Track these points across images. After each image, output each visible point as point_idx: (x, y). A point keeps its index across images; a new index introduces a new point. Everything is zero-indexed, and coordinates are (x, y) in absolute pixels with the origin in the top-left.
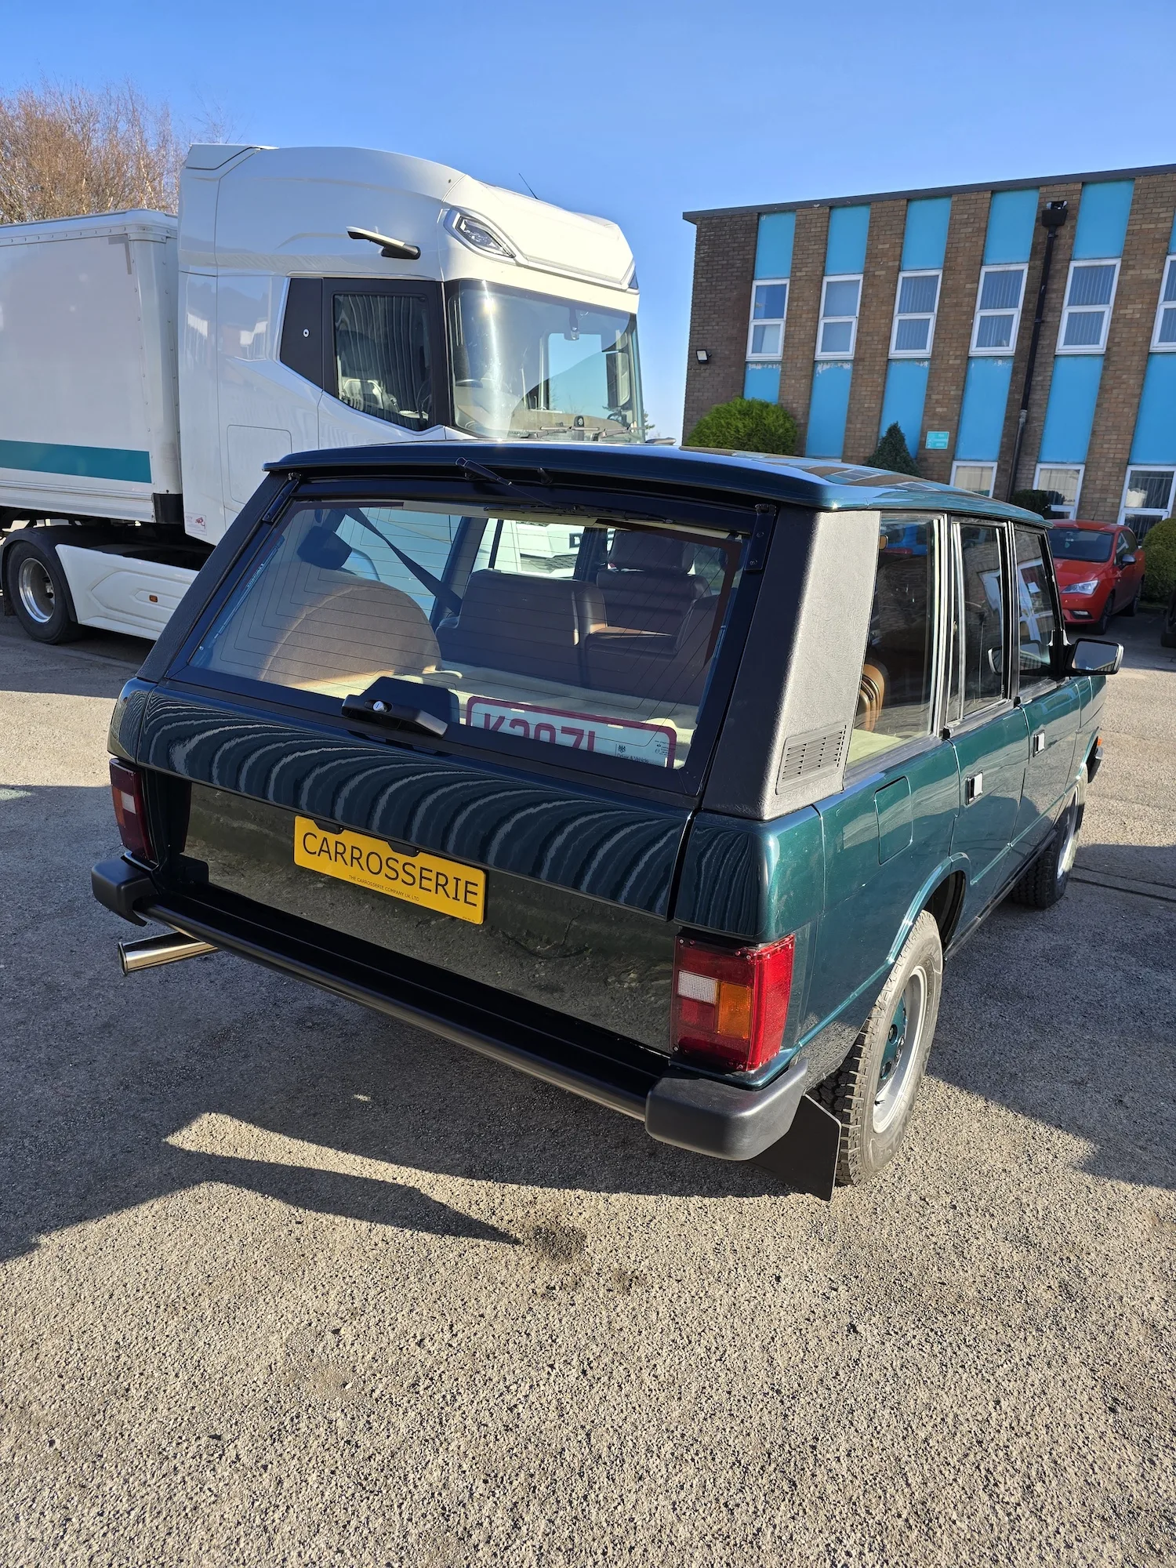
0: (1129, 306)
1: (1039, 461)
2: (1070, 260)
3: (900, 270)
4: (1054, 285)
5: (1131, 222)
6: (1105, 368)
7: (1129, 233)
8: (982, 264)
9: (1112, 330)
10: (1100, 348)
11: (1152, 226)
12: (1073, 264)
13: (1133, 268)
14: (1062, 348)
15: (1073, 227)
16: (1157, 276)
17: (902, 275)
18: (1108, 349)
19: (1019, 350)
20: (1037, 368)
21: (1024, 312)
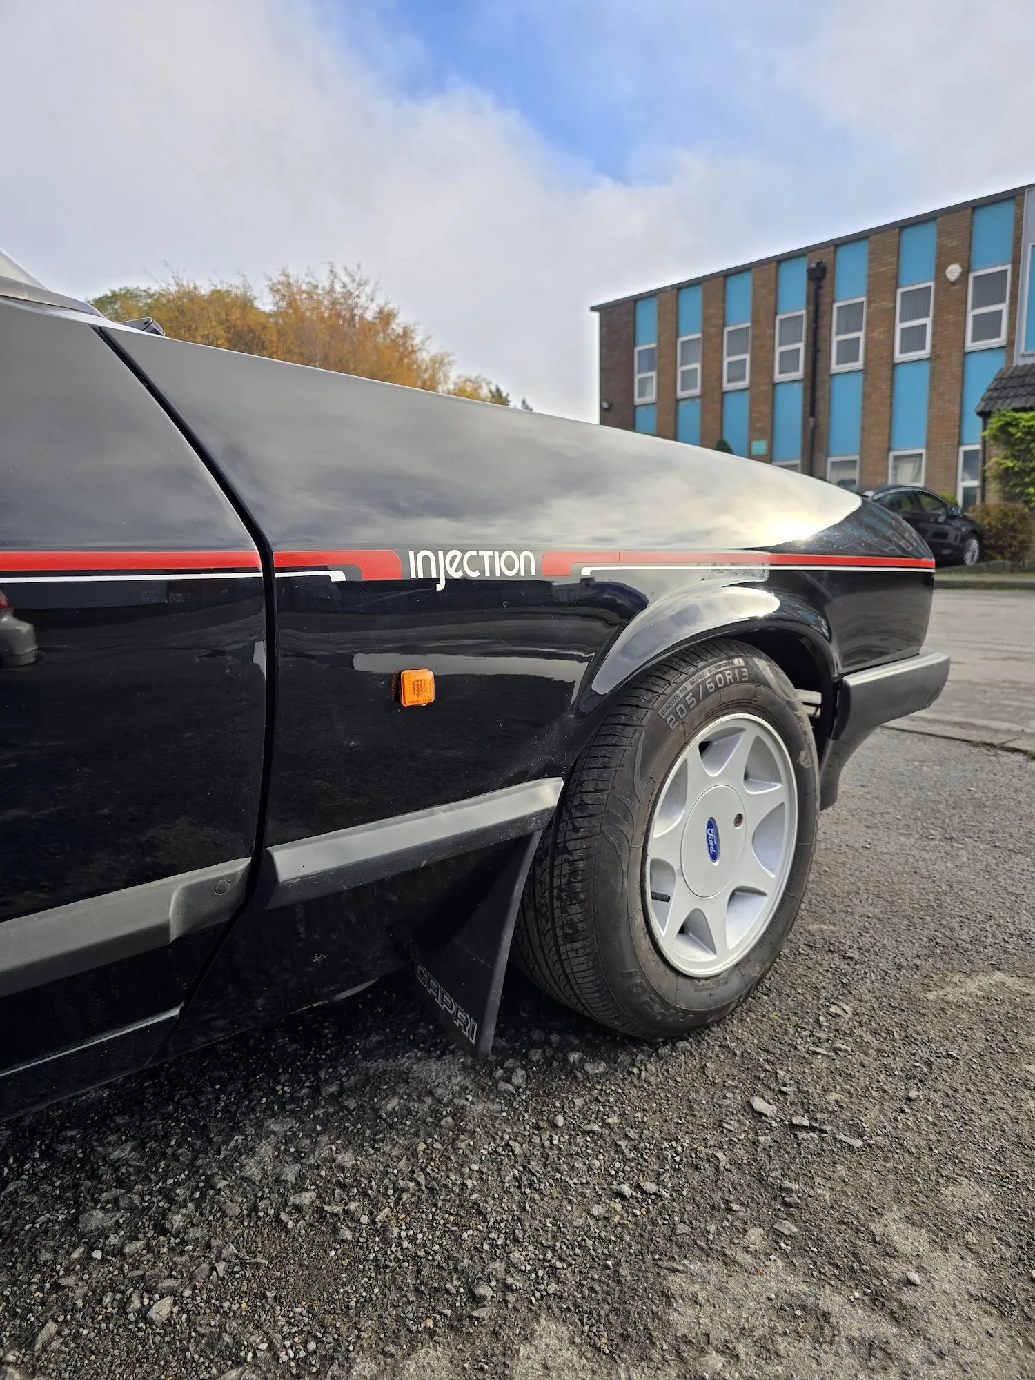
0: (876, 331)
1: (828, 455)
2: (833, 301)
3: (724, 326)
4: (824, 322)
5: (870, 268)
6: (865, 379)
7: (870, 276)
8: (776, 313)
9: (866, 350)
10: (860, 364)
11: (883, 269)
12: (836, 305)
13: (874, 301)
14: (835, 368)
15: (833, 278)
16: (892, 305)
17: (727, 329)
18: (865, 364)
19: (806, 373)
20: (818, 385)
21: (807, 345)
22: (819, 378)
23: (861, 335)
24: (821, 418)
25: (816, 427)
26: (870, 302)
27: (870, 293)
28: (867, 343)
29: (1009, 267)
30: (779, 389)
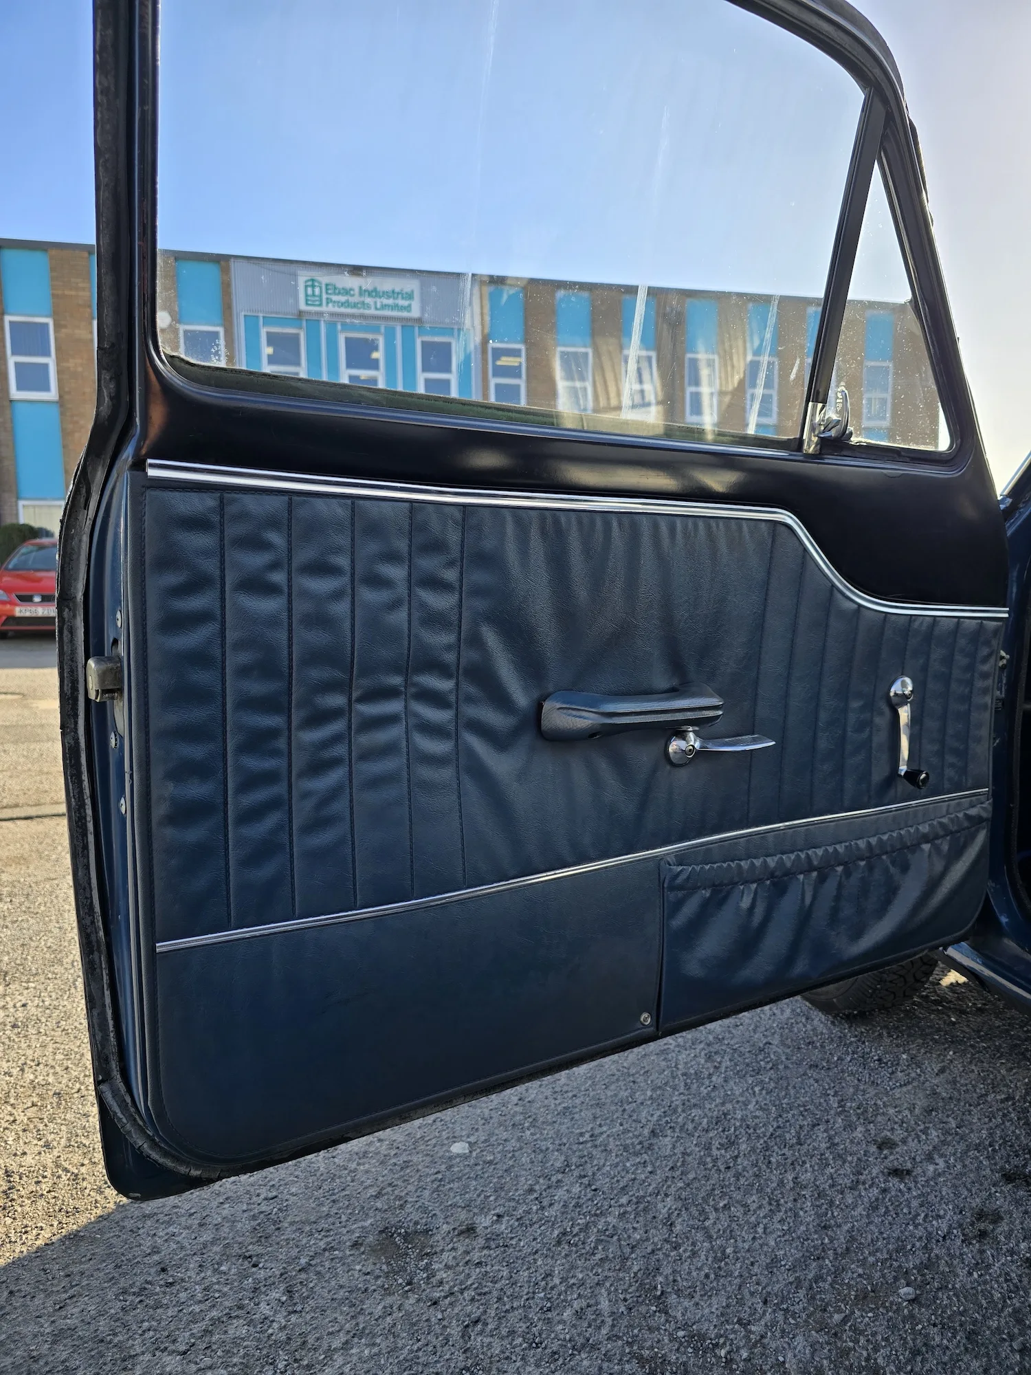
0: (71, 360)
1: (18, 498)
5: (53, 287)
7: (53, 295)
9: (60, 381)
10: (52, 394)
11: (73, 293)
13: (65, 327)
16: (88, 336)
23: (51, 361)
26: (57, 327)
27: (55, 314)
28: (60, 372)
29: (221, 330)
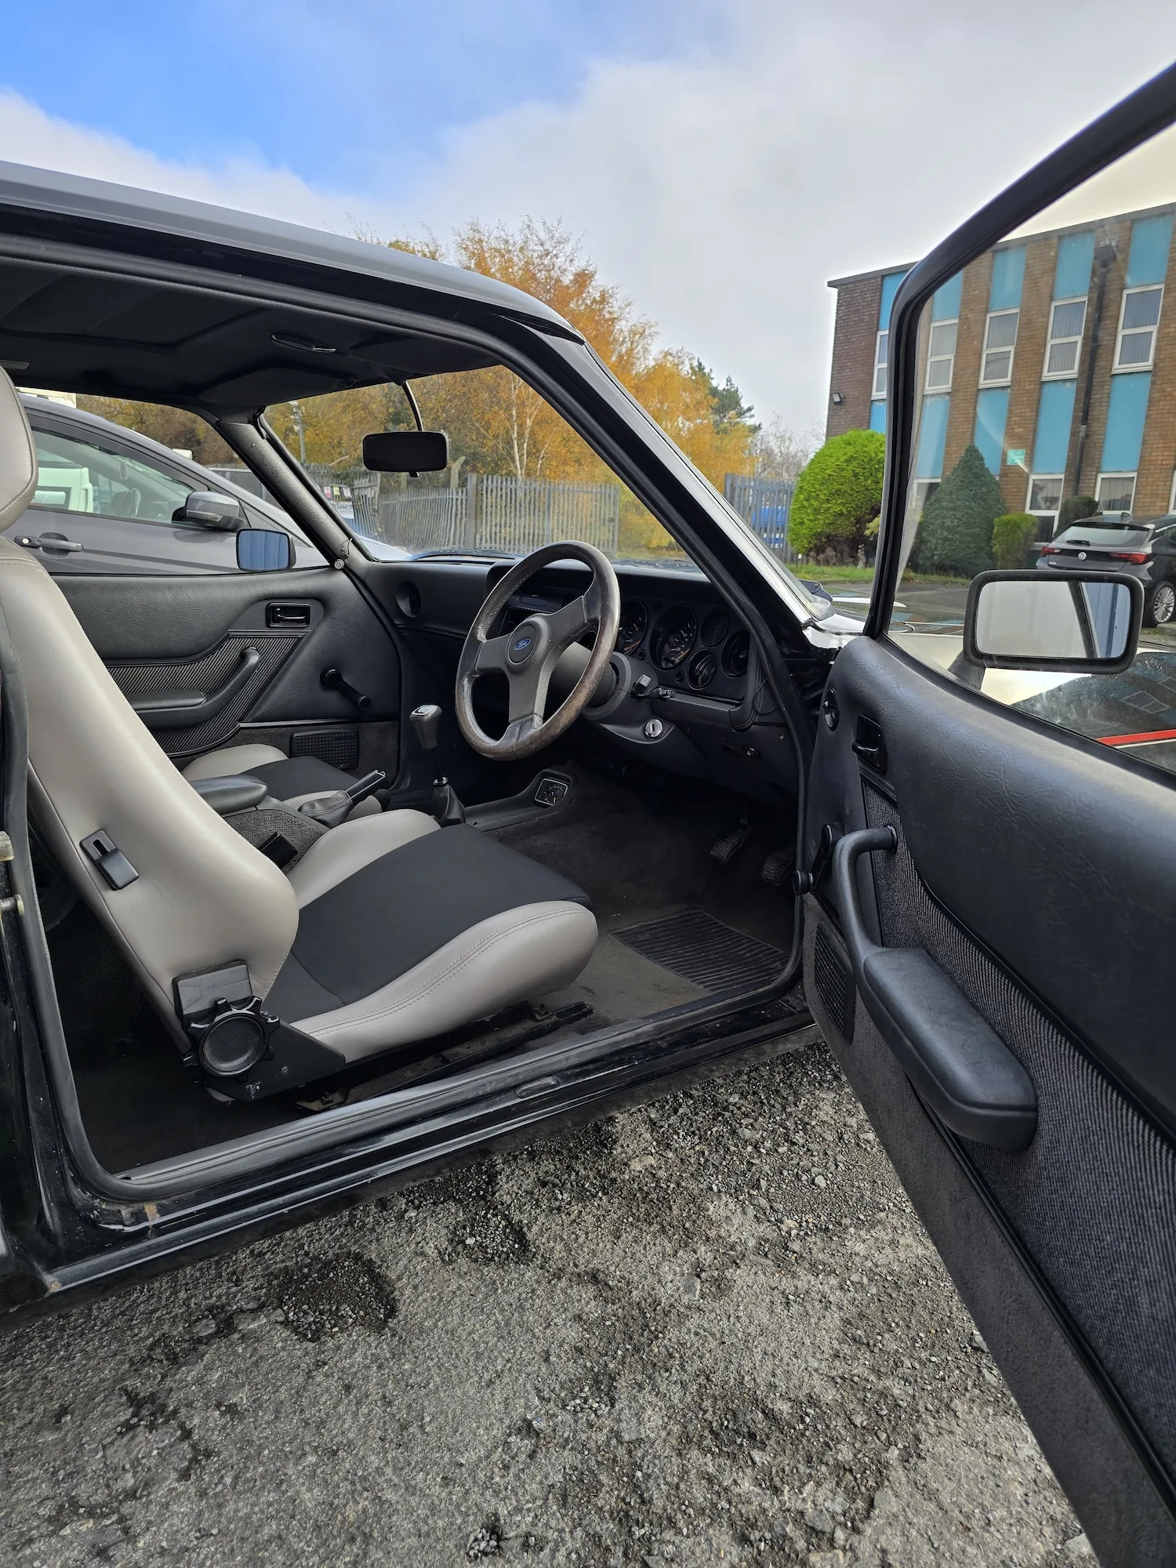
0: (1172, 325)
1: (1098, 471)
2: (1123, 288)
3: (987, 311)
4: (1109, 312)
5: (1171, 251)
6: (1153, 383)
7: (1170, 260)
8: (1052, 299)
9: (1158, 349)
10: (1149, 365)
12: (1126, 292)
13: (1173, 290)
14: (1117, 367)
15: (1126, 260)
17: (990, 315)
18: (1155, 365)
19: (1081, 372)
20: (1095, 389)
21: (1084, 338)
22: (1096, 379)
23: (1153, 329)
24: (1095, 426)
25: (1087, 436)
26: (1168, 291)
27: (1169, 278)
28: (1158, 340)
30: (1046, 389)
